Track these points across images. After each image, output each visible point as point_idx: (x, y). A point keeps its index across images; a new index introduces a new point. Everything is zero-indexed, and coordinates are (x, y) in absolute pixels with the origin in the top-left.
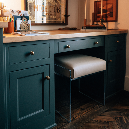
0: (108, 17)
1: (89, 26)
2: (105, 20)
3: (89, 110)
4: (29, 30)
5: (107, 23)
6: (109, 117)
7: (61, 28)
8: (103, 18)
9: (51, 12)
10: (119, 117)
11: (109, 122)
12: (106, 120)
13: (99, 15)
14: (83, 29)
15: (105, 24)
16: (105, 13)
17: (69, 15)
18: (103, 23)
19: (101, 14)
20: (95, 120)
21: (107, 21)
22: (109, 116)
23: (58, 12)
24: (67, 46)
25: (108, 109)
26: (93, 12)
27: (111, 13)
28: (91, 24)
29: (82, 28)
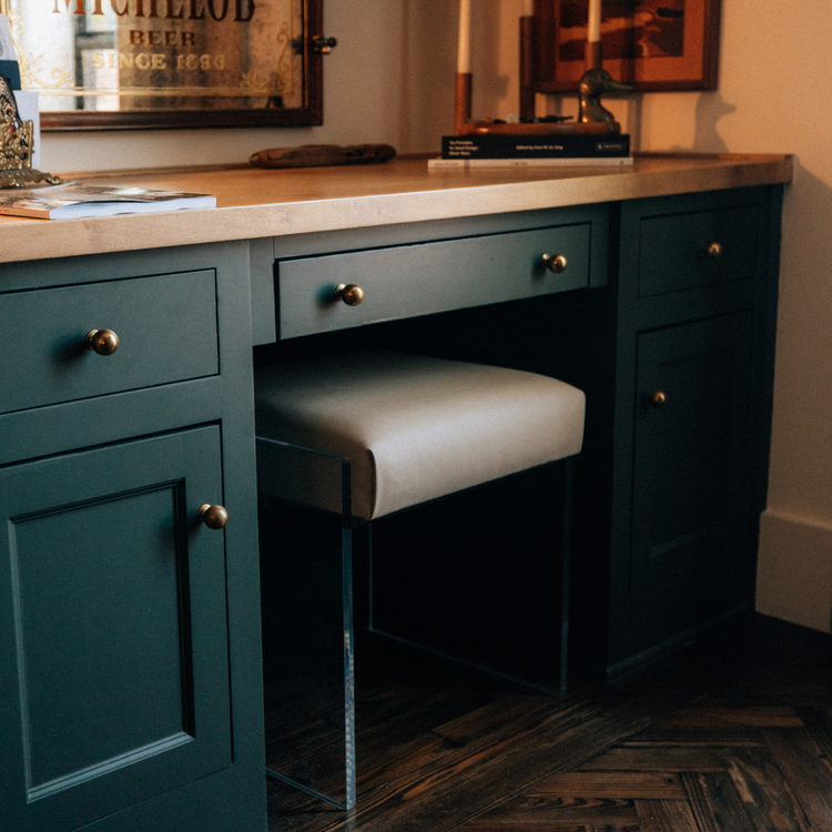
0: (646, 52)
1: (497, 130)
2: (616, 76)
3: (501, 746)
4: (30, 170)
5: (634, 103)
6: (639, 778)
7: (267, 151)
8: (607, 65)
9: (188, 13)
10: (706, 774)
11: (636, 803)
12: (616, 794)
13: (575, 33)
14: (446, 156)
15: (619, 109)
16: (619, 23)
17: (333, 43)
18: (607, 104)
19: (593, 31)
20: (542, 800)
21: (636, 89)
22: (638, 772)
23: (239, 18)
24: (342, 286)
25: (632, 732)
26: (528, 10)
27: (671, 19)
28: (508, 111)
29: (439, 149)
